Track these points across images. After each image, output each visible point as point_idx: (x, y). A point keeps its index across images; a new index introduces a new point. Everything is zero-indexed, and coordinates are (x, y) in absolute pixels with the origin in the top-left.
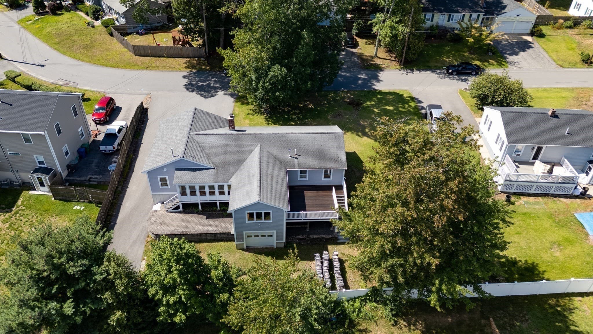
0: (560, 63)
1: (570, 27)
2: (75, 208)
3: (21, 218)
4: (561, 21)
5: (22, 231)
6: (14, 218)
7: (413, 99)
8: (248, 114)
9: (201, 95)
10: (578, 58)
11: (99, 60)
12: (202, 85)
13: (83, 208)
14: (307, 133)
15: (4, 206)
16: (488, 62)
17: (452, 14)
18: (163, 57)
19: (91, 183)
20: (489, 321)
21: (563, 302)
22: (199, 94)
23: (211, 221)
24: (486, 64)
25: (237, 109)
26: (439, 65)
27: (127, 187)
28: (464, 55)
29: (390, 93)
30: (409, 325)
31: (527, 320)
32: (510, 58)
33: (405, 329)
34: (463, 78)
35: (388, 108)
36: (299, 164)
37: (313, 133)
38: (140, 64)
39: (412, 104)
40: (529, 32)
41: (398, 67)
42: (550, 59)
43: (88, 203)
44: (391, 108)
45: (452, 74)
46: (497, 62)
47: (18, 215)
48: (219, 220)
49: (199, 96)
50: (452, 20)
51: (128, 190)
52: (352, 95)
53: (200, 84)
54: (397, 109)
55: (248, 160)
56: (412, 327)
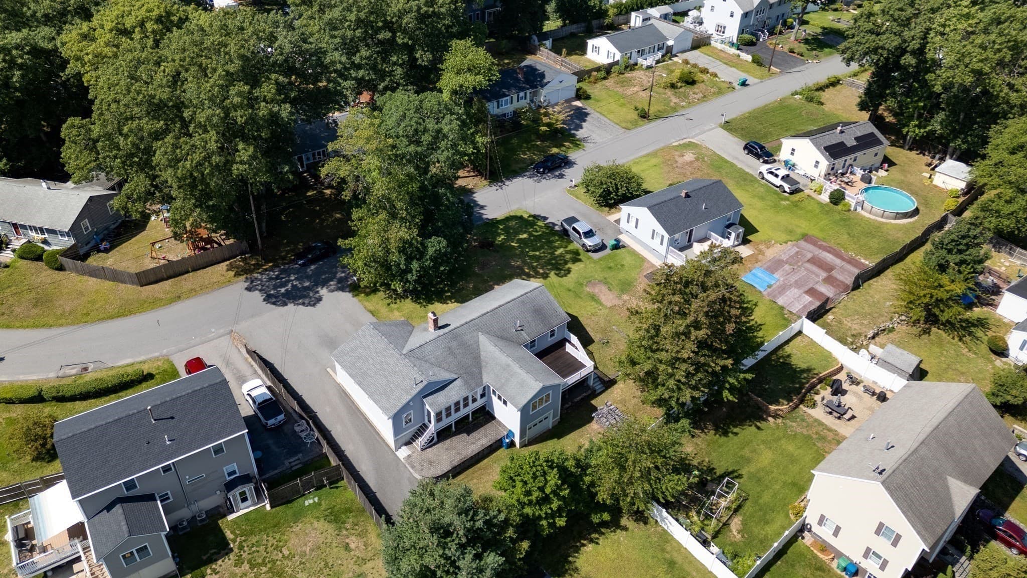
0: (624, 125)
1: (605, 78)
2: (307, 503)
3: (254, 549)
4: (594, 73)
5: (274, 562)
6: (245, 555)
7: (536, 217)
8: (389, 304)
9: (303, 304)
10: (634, 115)
11: (87, 314)
12: (286, 290)
13: (316, 499)
14: (513, 300)
15: (213, 551)
16: (564, 146)
17: (500, 100)
18: (188, 272)
19: (294, 468)
20: (749, 395)
21: (780, 353)
22: (298, 304)
23: (475, 435)
24: (564, 149)
25: (367, 304)
26: (522, 165)
27: (343, 451)
28: (537, 145)
29: (508, 219)
30: (703, 431)
31: (770, 381)
32: (580, 134)
33: (703, 435)
34: (557, 173)
35: (521, 237)
36: (528, 335)
37: (519, 297)
38: (162, 296)
39: (540, 223)
40: (573, 95)
41: (485, 182)
42: (612, 124)
43: (316, 490)
44: (525, 236)
45: (543, 173)
46: (572, 143)
47: (246, 549)
48: (482, 431)
49: (301, 306)
50: (502, 105)
51: (346, 453)
52: (474, 236)
53: (283, 290)
54: (530, 234)
55: (482, 353)
56: (706, 431)
